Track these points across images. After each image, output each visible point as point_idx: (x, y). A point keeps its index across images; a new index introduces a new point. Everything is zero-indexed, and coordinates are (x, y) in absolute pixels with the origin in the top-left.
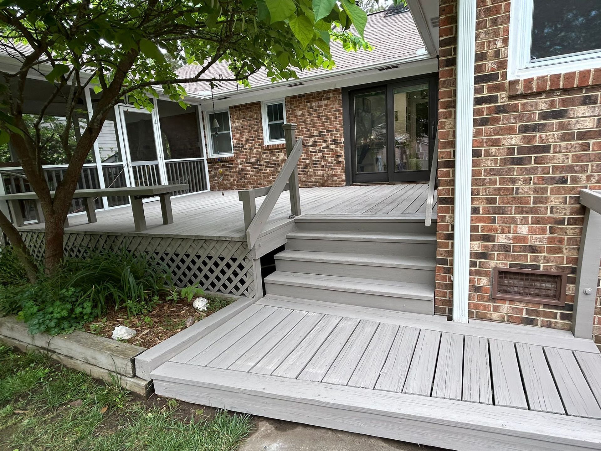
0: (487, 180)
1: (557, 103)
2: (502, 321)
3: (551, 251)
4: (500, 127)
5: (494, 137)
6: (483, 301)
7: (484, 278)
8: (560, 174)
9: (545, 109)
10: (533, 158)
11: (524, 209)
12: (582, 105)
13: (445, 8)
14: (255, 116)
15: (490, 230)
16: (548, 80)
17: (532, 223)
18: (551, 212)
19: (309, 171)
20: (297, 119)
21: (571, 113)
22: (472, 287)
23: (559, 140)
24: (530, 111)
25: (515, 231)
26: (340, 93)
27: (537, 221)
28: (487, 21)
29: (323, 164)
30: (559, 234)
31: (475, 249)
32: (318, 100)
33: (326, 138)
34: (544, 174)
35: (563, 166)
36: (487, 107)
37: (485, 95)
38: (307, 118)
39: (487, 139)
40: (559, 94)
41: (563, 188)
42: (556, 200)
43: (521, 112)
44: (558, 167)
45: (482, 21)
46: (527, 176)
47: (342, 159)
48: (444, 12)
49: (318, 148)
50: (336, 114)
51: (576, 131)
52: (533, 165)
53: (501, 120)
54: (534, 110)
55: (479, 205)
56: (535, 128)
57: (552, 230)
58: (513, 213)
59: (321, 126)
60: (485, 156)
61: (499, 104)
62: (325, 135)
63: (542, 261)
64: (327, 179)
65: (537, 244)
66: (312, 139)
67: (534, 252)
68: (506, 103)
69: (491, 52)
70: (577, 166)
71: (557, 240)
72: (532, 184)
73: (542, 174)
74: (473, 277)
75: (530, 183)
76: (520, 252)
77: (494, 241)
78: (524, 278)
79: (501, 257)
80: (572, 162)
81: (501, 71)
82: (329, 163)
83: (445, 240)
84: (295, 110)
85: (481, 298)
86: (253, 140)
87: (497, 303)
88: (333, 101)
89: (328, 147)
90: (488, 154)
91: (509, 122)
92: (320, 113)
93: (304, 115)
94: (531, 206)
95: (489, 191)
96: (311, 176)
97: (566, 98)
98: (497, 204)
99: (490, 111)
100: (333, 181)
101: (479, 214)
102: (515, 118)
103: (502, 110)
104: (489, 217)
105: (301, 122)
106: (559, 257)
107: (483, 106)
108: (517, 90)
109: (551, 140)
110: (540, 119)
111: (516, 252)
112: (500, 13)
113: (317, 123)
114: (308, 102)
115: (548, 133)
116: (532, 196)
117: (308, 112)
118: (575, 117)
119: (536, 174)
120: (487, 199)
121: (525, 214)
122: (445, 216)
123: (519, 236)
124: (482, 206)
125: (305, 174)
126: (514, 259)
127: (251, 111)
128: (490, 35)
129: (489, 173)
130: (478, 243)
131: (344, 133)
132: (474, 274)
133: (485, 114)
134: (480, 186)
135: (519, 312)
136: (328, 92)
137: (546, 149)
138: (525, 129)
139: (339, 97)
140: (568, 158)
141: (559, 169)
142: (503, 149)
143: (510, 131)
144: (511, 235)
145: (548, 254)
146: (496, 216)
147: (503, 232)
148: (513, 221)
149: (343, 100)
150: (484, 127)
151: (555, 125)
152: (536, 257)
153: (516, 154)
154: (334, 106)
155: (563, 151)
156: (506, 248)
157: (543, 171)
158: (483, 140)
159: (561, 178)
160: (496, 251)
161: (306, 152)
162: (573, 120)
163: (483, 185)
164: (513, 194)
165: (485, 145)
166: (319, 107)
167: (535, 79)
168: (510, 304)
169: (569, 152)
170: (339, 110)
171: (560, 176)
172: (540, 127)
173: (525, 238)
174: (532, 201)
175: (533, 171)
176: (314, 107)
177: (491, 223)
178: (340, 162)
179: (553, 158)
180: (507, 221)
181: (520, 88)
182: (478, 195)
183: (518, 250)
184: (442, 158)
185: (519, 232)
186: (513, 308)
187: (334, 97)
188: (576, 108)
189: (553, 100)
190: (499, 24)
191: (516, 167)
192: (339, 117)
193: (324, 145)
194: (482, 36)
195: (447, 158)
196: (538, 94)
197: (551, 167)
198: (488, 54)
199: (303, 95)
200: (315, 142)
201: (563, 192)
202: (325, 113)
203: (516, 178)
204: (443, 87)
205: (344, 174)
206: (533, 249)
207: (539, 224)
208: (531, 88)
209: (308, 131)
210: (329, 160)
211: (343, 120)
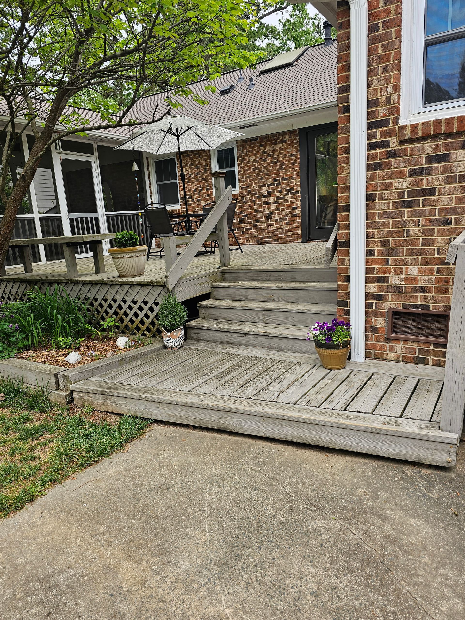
0: (381, 223)
1: (441, 147)
2: (397, 361)
3: (438, 291)
4: (392, 171)
5: (386, 181)
6: (380, 342)
7: (380, 319)
8: (445, 216)
9: (431, 153)
10: (421, 201)
11: (414, 251)
12: (462, 149)
13: (343, 57)
14: (204, 163)
15: (384, 272)
16: (432, 125)
17: (422, 264)
18: (438, 254)
19: (261, 225)
20: (249, 166)
21: (453, 156)
22: (370, 328)
23: (443, 183)
24: (417, 155)
25: (406, 272)
26: (297, 135)
27: (426, 262)
28: (379, 69)
29: (277, 217)
30: (445, 274)
31: (372, 291)
32: (273, 144)
33: (281, 187)
34: (431, 216)
35: (447, 208)
36: (380, 152)
37: (378, 141)
38: (260, 165)
39: (380, 183)
40: (442, 138)
41: (448, 229)
42: (442, 242)
43: (410, 156)
44: (443, 209)
45: (375, 68)
46: (416, 219)
47: (298, 212)
48: (341, 60)
49: (271, 199)
50: (292, 160)
51: (458, 174)
52: (421, 208)
53: (393, 164)
54: (421, 155)
55: (374, 247)
56: (422, 172)
57: (439, 271)
58: (405, 255)
59: (275, 173)
60: (379, 200)
61: (390, 149)
62: (280, 184)
63: (431, 301)
64: (282, 234)
65: (426, 284)
66: (266, 189)
67: (424, 293)
68: (397, 148)
69: (383, 99)
70: (459, 207)
71: (444, 280)
72: (421, 226)
73: (429, 216)
74: (370, 318)
75: (419, 225)
76: (411, 292)
77: (388, 282)
78: (416, 318)
79: (395, 298)
80: (455, 204)
81: (392, 117)
82: (283, 216)
83: (345, 282)
84: (247, 155)
85: (378, 339)
86: (202, 190)
87: (392, 343)
88: (289, 144)
89: (283, 198)
90: (382, 198)
91: (399, 166)
92: (275, 158)
93: (257, 161)
94: (420, 248)
95: (382, 234)
96: (263, 231)
97: (449, 143)
98: (390, 246)
99: (383, 156)
100: (288, 236)
101: (374, 256)
102: (404, 162)
103: (393, 154)
104: (383, 259)
105: (253, 169)
106: (446, 297)
107: (376, 151)
108: (405, 135)
109: (436, 183)
110: (426, 163)
111: (408, 293)
112: (390, 61)
113: (271, 170)
114: (261, 146)
115: (434, 177)
116: (421, 238)
117: (262, 157)
118: (457, 160)
119: (424, 217)
120: (381, 241)
121: (415, 256)
122: (344, 259)
123: (410, 277)
124: (377, 248)
125: (257, 229)
126: (407, 300)
127: (199, 157)
128: (381, 81)
129: (382, 216)
130: (374, 285)
131: (301, 182)
132: (371, 315)
133: (378, 159)
134: (375, 229)
135: (412, 352)
136: (283, 134)
137: (432, 192)
138: (413, 173)
139: (296, 139)
140: (451, 200)
141: (444, 211)
142: (394, 192)
143: (400, 175)
144: (403, 277)
145: (436, 294)
146: (390, 258)
147: (396, 274)
148: (405, 263)
149: (300, 143)
150: (377, 172)
151: (439, 169)
152: (425, 297)
153: (406, 197)
154: (291, 150)
155: (447, 193)
156: (398, 289)
157: (430, 213)
158: (377, 184)
159: (446, 219)
160: (390, 292)
161: (258, 204)
162: (455, 163)
163: (377, 228)
164: (404, 237)
165: (379, 189)
166: (273, 151)
167: (420, 124)
168: (403, 344)
169: (452, 195)
170: (296, 155)
171: (445, 218)
172: (427, 171)
173: (415, 279)
174: (421, 242)
175: (421, 213)
176: (268, 152)
177: (385, 265)
178: (296, 215)
179: (438, 201)
180: (399, 262)
181: (408, 134)
182: (373, 237)
183: (410, 290)
184: (341, 202)
185: (410, 273)
186: (406, 348)
187: (291, 140)
188: (457, 151)
189: (437, 144)
190: (389, 71)
191: (406, 210)
192: (296, 163)
193: (279, 195)
194: (375, 82)
195: (345, 203)
196: (424, 138)
197: (437, 210)
198: (381, 101)
199: (256, 138)
200: (269, 192)
201: (448, 233)
202: (280, 158)
203: (407, 220)
204: (341, 133)
205: (300, 229)
206: (423, 290)
207: (428, 265)
208: (417, 133)
209: (262, 179)
210: (284, 213)
211: (300, 166)
